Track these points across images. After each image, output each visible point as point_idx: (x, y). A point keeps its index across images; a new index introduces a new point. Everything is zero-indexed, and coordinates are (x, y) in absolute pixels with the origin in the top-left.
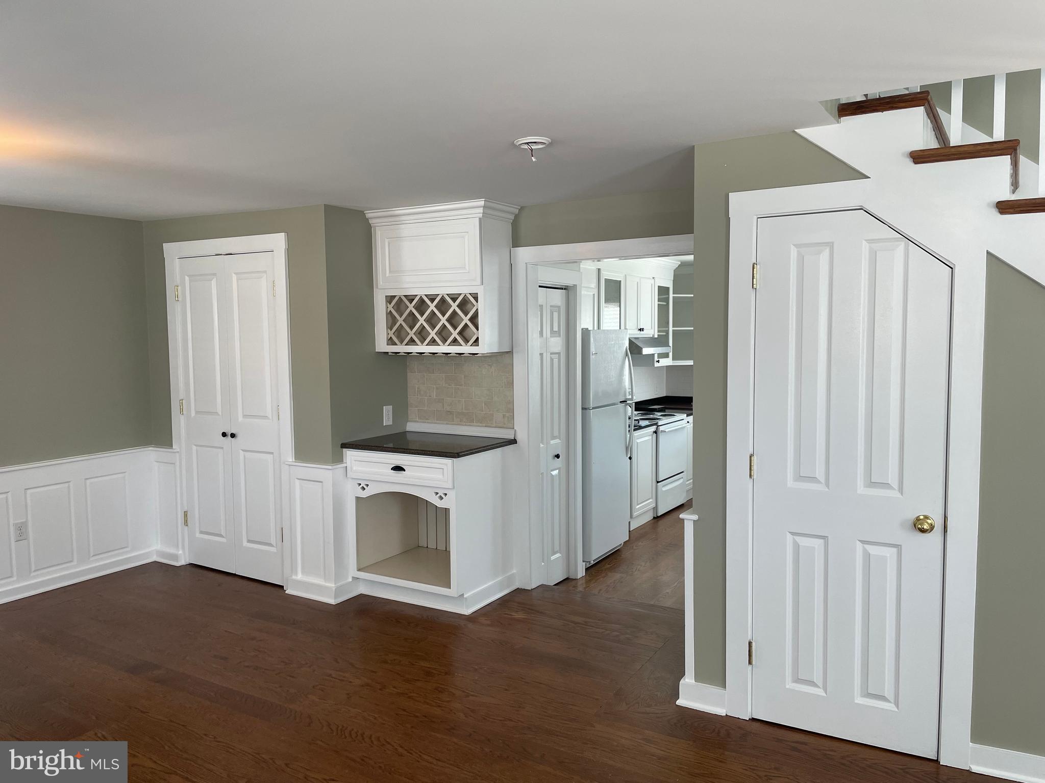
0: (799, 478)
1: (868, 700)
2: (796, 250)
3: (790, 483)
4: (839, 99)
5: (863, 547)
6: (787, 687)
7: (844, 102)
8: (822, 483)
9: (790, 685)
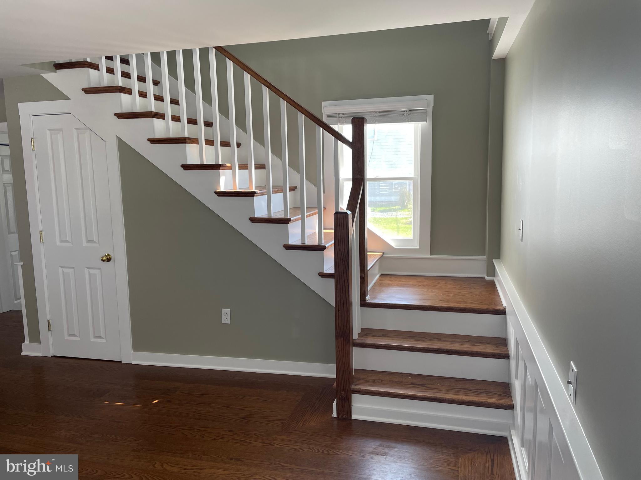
0: (62, 241)
1: (96, 339)
2: (49, 132)
3: (58, 243)
4: (55, 62)
5: (88, 271)
6: (66, 339)
7: (57, 62)
8: (70, 243)
9: (67, 338)
